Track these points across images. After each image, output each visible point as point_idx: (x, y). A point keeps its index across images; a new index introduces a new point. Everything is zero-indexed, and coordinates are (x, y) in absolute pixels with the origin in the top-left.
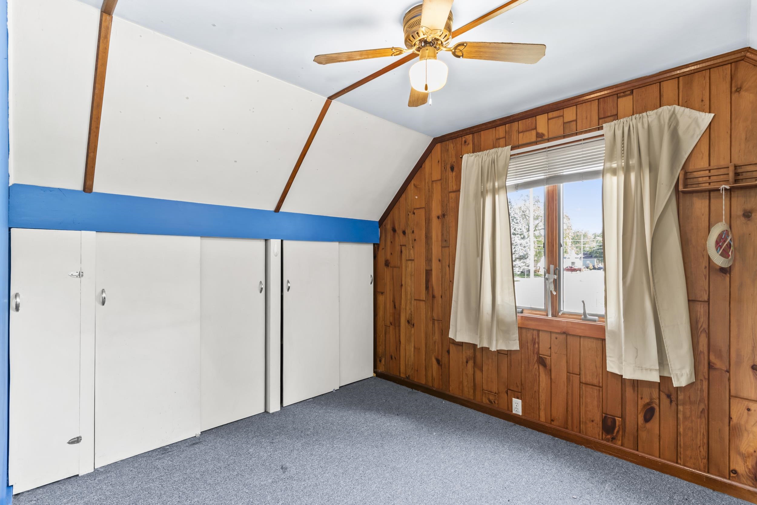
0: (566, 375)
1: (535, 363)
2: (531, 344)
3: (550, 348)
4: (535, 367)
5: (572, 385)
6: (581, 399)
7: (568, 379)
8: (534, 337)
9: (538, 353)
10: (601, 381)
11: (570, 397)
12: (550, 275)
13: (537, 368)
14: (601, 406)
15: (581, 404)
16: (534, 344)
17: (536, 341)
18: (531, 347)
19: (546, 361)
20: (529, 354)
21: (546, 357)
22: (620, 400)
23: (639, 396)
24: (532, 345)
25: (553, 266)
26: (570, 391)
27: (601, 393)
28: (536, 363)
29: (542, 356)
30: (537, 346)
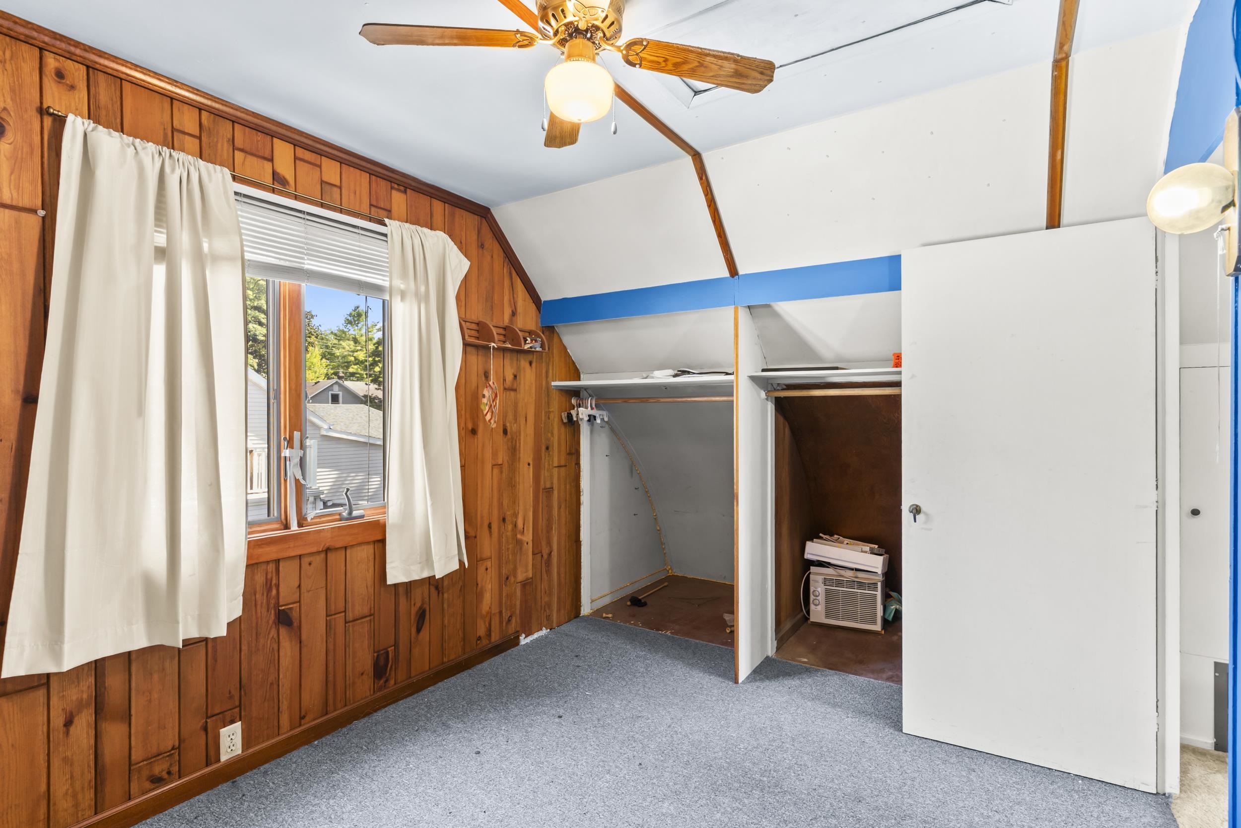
0: (325, 619)
1: (271, 628)
2: (263, 594)
3: (299, 586)
4: (271, 636)
5: (335, 634)
6: (347, 649)
7: (328, 625)
8: (269, 576)
9: (277, 604)
10: (372, 606)
11: (330, 657)
12: (294, 450)
13: (275, 636)
14: (372, 646)
15: (347, 656)
16: (269, 590)
17: (274, 582)
18: (263, 600)
19: (292, 613)
20: (259, 614)
21: (291, 606)
22: (393, 622)
23: (413, 603)
24: (265, 594)
25: (300, 433)
26: (331, 647)
27: (372, 624)
28: (274, 626)
29: (283, 608)
30: (274, 592)
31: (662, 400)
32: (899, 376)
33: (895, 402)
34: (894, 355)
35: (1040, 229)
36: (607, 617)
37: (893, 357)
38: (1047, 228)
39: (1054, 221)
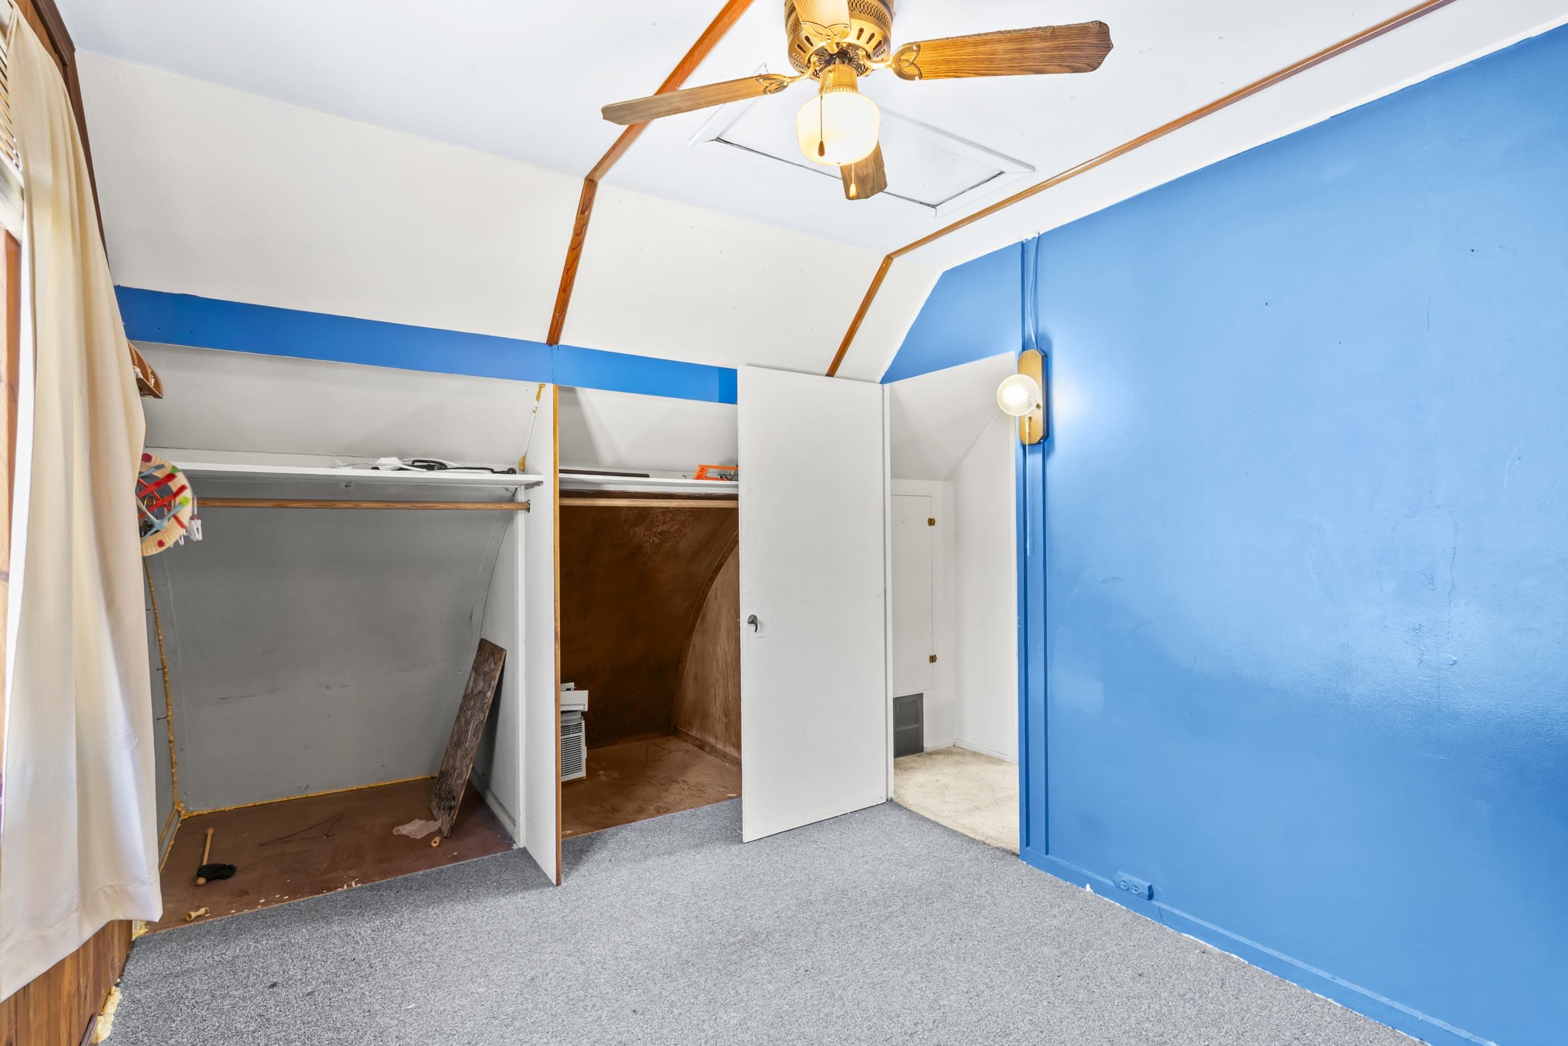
31: (364, 505)
32: (735, 489)
33: (733, 514)
34: (700, 466)
35: (822, 375)
36: (199, 916)
37: (698, 468)
38: (827, 375)
39: (831, 373)
